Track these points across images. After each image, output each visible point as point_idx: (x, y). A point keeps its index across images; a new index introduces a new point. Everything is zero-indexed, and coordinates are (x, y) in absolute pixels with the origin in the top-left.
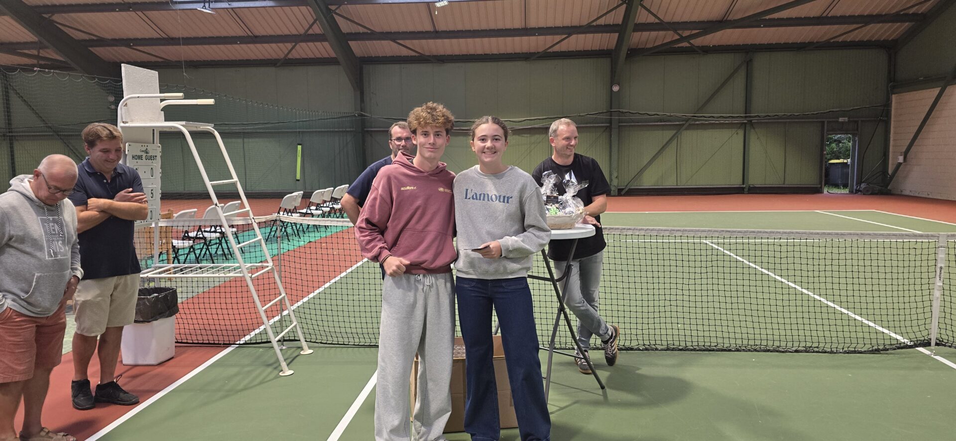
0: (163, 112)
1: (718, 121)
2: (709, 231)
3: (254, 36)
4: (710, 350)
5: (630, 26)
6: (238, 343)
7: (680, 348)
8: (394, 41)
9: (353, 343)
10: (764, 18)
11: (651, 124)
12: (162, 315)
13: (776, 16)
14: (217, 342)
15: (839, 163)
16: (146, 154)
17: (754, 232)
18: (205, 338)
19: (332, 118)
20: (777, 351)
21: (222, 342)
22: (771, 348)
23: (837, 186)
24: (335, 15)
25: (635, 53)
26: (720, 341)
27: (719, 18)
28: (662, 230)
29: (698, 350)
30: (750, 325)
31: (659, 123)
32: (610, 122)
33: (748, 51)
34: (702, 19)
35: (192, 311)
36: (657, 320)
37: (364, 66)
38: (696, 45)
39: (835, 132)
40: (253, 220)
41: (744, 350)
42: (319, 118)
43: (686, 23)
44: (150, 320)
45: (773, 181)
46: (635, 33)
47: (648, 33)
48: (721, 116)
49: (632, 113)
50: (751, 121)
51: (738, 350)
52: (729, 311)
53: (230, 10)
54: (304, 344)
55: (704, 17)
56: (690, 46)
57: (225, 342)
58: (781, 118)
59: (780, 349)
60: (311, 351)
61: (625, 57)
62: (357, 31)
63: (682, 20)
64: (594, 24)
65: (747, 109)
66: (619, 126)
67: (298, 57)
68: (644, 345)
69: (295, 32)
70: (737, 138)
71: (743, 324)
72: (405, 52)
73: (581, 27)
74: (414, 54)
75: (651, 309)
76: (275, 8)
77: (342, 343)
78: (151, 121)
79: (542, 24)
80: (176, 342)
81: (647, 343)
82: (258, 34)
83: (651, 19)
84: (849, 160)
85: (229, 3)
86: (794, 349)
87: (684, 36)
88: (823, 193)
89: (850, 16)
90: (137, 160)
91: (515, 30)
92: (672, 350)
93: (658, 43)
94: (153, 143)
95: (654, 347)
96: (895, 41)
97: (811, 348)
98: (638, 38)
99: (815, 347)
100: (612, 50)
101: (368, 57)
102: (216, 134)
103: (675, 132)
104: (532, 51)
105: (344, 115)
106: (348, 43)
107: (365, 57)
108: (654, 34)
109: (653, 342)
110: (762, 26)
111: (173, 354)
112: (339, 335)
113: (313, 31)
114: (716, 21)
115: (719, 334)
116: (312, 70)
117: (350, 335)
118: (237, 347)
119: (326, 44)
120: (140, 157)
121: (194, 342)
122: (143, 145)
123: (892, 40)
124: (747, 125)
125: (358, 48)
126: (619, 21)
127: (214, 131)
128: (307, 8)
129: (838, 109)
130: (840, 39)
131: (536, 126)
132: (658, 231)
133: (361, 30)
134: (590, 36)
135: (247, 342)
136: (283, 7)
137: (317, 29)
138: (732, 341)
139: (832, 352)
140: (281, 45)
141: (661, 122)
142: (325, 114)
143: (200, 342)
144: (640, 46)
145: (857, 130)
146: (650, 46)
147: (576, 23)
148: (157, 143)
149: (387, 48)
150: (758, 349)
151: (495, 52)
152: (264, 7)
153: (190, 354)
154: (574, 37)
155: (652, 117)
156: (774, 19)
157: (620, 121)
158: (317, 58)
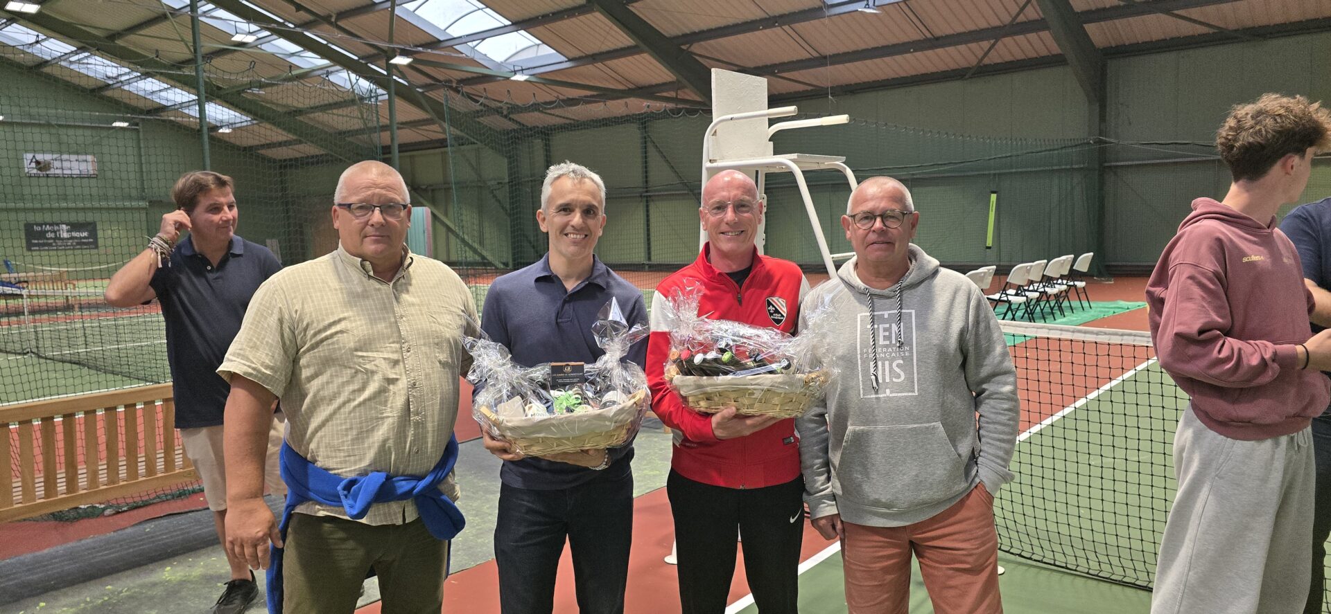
0: (772, 143)
3: (934, 38)
8: (1168, 11)
19: (1049, 151)
37: (1109, 61)
42: (1028, 151)
53: (902, 4)
62: (1099, 5)
67: (999, 60)
69: (996, 23)
74: (1203, 30)
78: (752, 156)
82: (938, 33)
102: (848, 171)
105: (1070, 144)
106: (1082, 27)
107: (1111, 47)
113: (1024, 14)
116: (1018, 79)
119: (1045, 35)
125: (1098, 33)
127: (844, 168)
137: (1032, 13)
140: (973, 45)
142: (1040, 143)
149: (1153, 26)
158: (1031, 59)
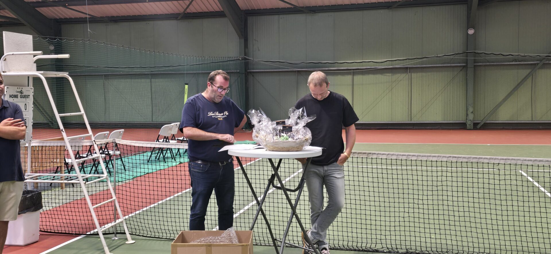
0: (35, 64)
2: (438, 156)
6: (86, 234)
9: (165, 238)
14: (71, 233)
16: (21, 94)
17: (476, 158)
18: (64, 230)
21: (74, 233)
28: (400, 155)
30: (474, 235)
40: (94, 142)
52: (457, 223)
54: (128, 236)
57: (76, 233)
60: (134, 241)
68: (388, 248)
71: (469, 234)
77: (158, 237)
78: (25, 70)
81: (389, 246)
90: (13, 98)
94: (28, 86)
102: (70, 79)
109: (394, 246)
111: (37, 238)
112: (156, 230)
117: (164, 231)
118: (85, 236)
120: (16, 96)
122: (19, 87)
127: (68, 77)
132: (397, 155)
143: (59, 232)
148: (30, 86)
153: (50, 240)
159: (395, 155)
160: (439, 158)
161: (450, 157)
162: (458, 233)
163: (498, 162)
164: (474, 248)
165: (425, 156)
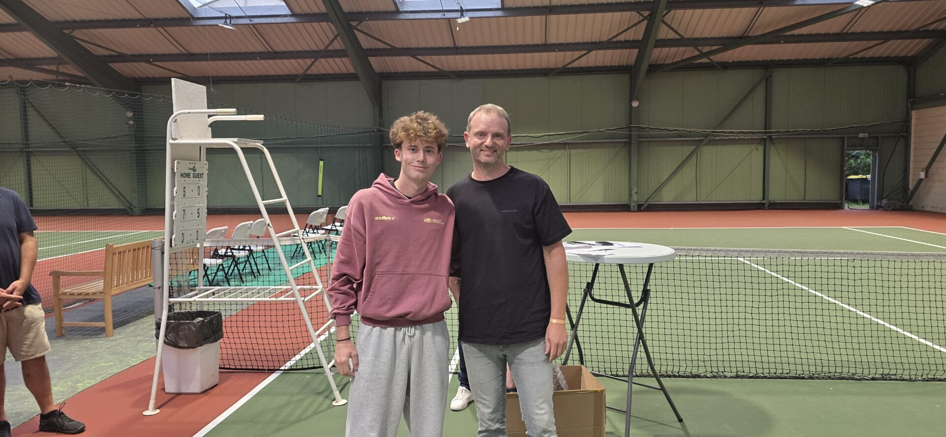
0: (210, 128)
1: (738, 136)
3: (274, 52)
4: (782, 378)
5: (652, 42)
6: (283, 368)
7: (751, 375)
8: (414, 56)
10: (784, 34)
11: (670, 139)
12: (207, 340)
13: (796, 32)
14: (261, 368)
15: (858, 179)
16: (193, 172)
18: (249, 363)
19: (350, 134)
20: (853, 379)
21: (267, 368)
22: (846, 376)
23: (855, 201)
24: (356, 31)
25: (655, 68)
26: (792, 367)
27: (740, 34)
29: (769, 378)
30: (823, 350)
31: (678, 139)
32: (630, 137)
33: (768, 67)
34: (721, 35)
35: (236, 335)
36: (726, 346)
37: (383, 81)
38: (716, 60)
39: (854, 147)
40: (302, 241)
41: (817, 377)
42: (338, 134)
43: (706, 39)
44: (196, 346)
45: (793, 196)
46: (655, 49)
47: (668, 49)
48: (742, 132)
49: (652, 129)
50: (771, 136)
51: (811, 378)
52: (801, 337)
53: (251, 26)
55: (725, 33)
56: (709, 61)
57: (270, 368)
58: (801, 134)
59: (855, 377)
61: (645, 73)
62: (377, 47)
63: (703, 36)
64: (614, 40)
65: (767, 124)
66: (639, 141)
67: (317, 73)
68: (712, 372)
69: (315, 48)
70: (757, 154)
71: (816, 350)
72: (423, 68)
73: (600, 42)
74: (431, 69)
75: (719, 334)
76: (297, 24)
78: (199, 137)
79: (561, 40)
80: (220, 368)
81: (715, 370)
82: (277, 49)
83: (672, 35)
84: (869, 177)
85: (251, 19)
86: (871, 376)
87: (704, 51)
88: (844, 209)
89: (870, 33)
90: (185, 179)
91: (534, 46)
92: (742, 378)
93: (677, 59)
94: (200, 160)
95: (722, 374)
96: (914, 58)
97: (888, 376)
98: (659, 54)
99: (892, 375)
100: (631, 66)
101: (387, 73)
102: (266, 151)
103: (693, 148)
104: (551, 67)
105: (364, 131)
106: (368, 59)
107: (384, 73)
108: (673, 50)
109: (721, 369)
110: (782, 42)
111: (216, 380)
113: (333, 46)
114: (736, 37)
115: (791, 360)
116: (331, 87)
118: (282, 373)
119: (345, 60)
120: (188, 175)
121: (237, 367)
122: (191, 162)
123: (911, 56)
124: (767, 141)
125: (377, 63)
126: (640, 37)
127: (263, 148)
128: (329, 25)
129: (858, 125)
130: (860, 55)
131: (555, 141)
133: (381, 46)
134: (610, 52)
135: (293, 368)
136: (304, 24)
137: (337, 45)
138: (806, 368)
139: (910, 380)
140: (300, 61)
141: (681, 137)
142: (346, 130)
143: (243, 367)
144: (659, 62)
145: (877, 145)
146: (669, 61)
147: (596, 39)
148: (203, 161)
149: (406, 64)
150: (832, 377)
151: (514, 68)
152: (285, 23)
153: (235, 381)
154: (594, 52)
155: (673, 132)
156: (794, 36)
157: (639, 137)
158: (337, 74)
159: (724, 251)
160: (779, 254)
161: (794, 252)
162: (803, 349)
163: (853, 258)
164: (823, 366)
165: (762, 252)
